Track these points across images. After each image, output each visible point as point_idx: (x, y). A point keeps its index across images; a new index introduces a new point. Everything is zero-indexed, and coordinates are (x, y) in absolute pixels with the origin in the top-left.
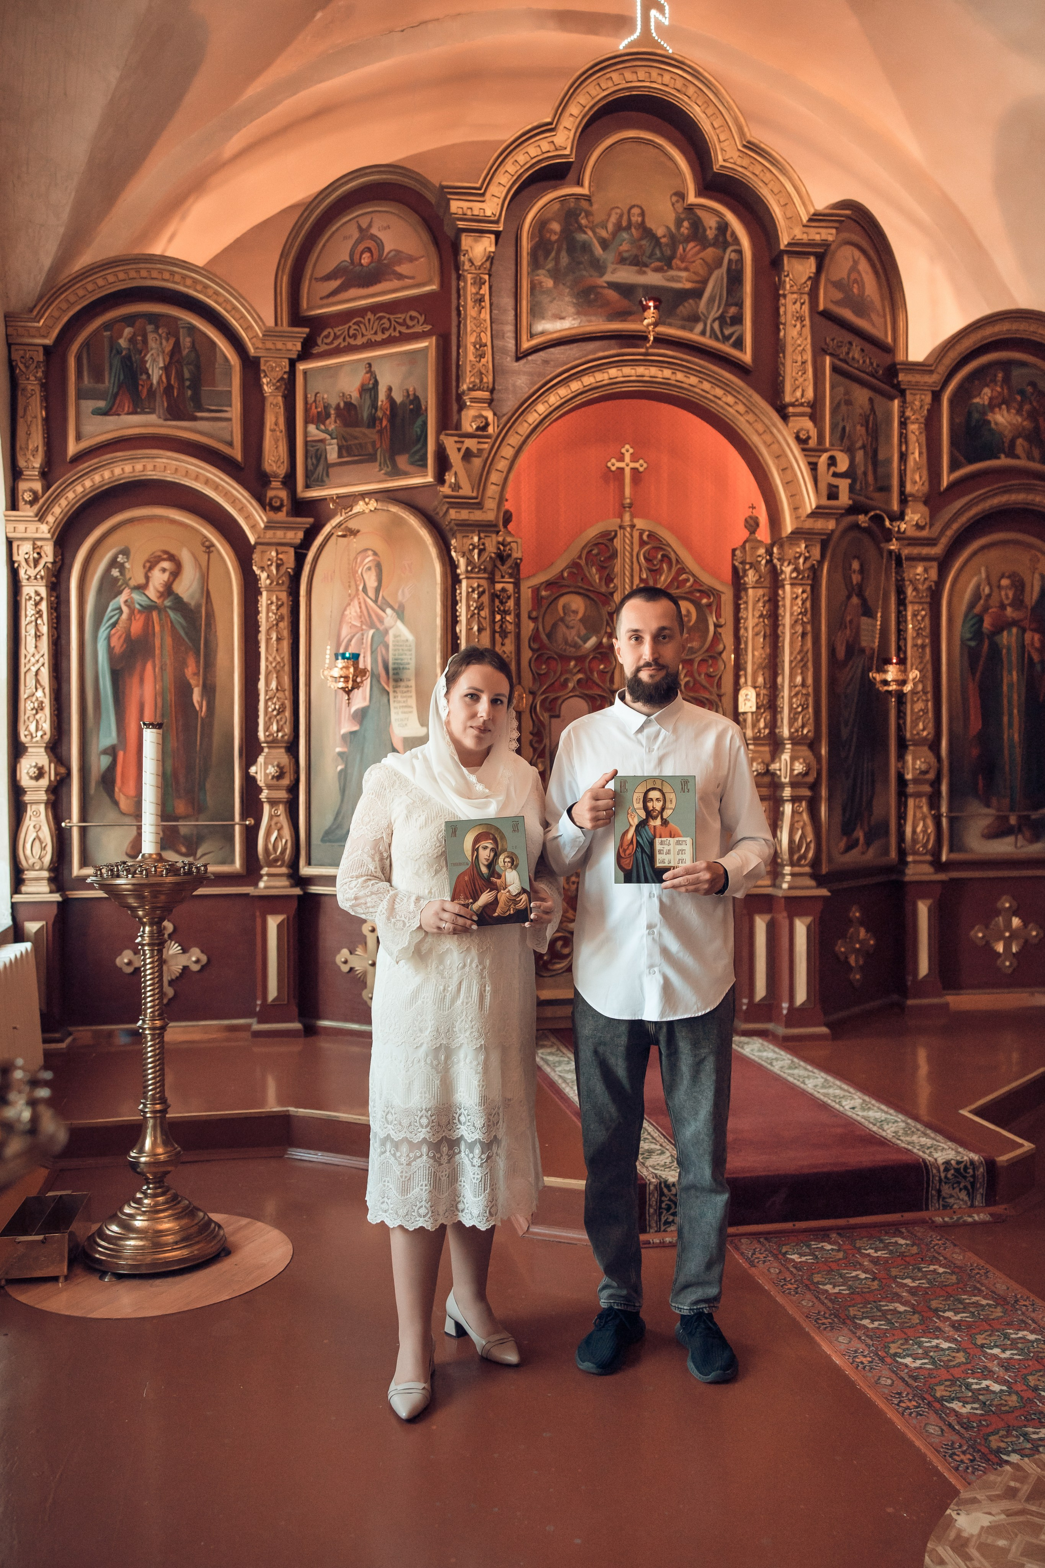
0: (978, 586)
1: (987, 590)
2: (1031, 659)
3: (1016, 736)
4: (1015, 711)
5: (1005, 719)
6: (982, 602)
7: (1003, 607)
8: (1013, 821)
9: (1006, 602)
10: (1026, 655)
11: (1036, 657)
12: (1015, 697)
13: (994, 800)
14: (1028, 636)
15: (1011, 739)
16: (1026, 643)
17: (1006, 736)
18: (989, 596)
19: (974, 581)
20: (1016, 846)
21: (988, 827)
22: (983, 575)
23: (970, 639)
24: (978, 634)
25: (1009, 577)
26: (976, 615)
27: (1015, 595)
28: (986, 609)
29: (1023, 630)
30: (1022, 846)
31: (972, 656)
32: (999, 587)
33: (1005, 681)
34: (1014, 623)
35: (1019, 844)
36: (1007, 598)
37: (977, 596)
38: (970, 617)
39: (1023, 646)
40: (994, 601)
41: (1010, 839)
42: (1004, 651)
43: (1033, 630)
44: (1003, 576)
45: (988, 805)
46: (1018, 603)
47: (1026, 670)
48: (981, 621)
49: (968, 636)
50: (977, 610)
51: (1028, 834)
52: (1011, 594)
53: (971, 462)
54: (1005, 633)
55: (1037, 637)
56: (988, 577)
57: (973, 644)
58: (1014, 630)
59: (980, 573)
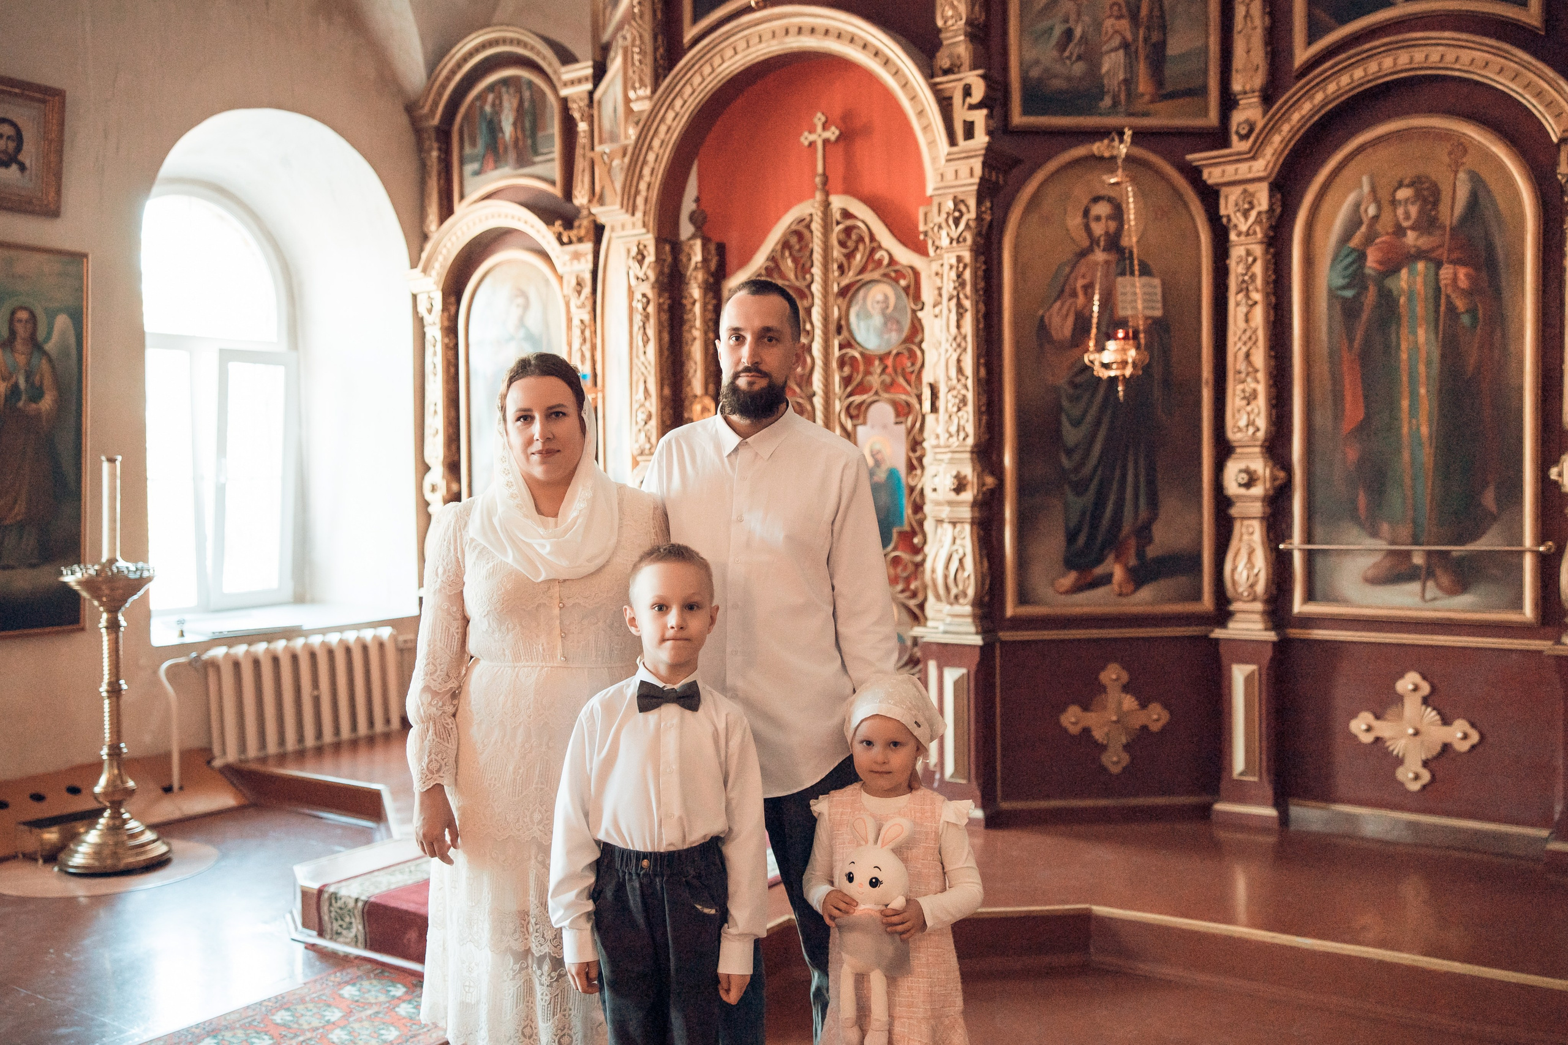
0: (1357, 205)
1: (1372, 211)
2: (1451, 309)
3: (1424, 430)
4: (1423, 391)
5: (1405, 404)
6: (1363, 229)
7: (1399, 231)
8: (1418, 560)
9: (1405, 224)
10: (1443, 301)
11: (1460, 304)
12: (1422, 368)
13: (1385, 527)
14: (1446, 272)
15: (1415, 433)
16: (1442, 283)
17: (1405, 430)
18: (1376, 218)
19: (1351, 198)
20: (1423, 597)
21: (1375, 565)
22: (1366, 188)
23: (1343, 288)
24: (1357, 278)
25: (1411, 185)
26: (1353, 250)
27: (1421, 212)
28: (1369, 240)
29: (1439, 265)
30: (1434, 599)
31: (1349, 311)
32: (1394, 203)
33: (1404, 345)
34: (1421, 254)
35: (1428, 596)
36: (1407, 217)
37: (1354, 223)
38: (1345, 252)
39: (1438, 290)
40: (1386, 223)
41: (1415, 587)
42: (1402, 300)
43: (1454, 262)
44: (1400, 185)
45: (1375, 534)
46: (1428, 223)
47: (1441, 327)
48: (1362, 256)
49: (1341, 282)
50: (1355, 241)
51: (1445, 580)
52: (1414, 210)
53: (1343, 21)
54: (1404, 273)
55: (1462, 272)
56: (1373, 190)
57: (1349, 294)
58: (1420, 266)
59: (1361, 187)
